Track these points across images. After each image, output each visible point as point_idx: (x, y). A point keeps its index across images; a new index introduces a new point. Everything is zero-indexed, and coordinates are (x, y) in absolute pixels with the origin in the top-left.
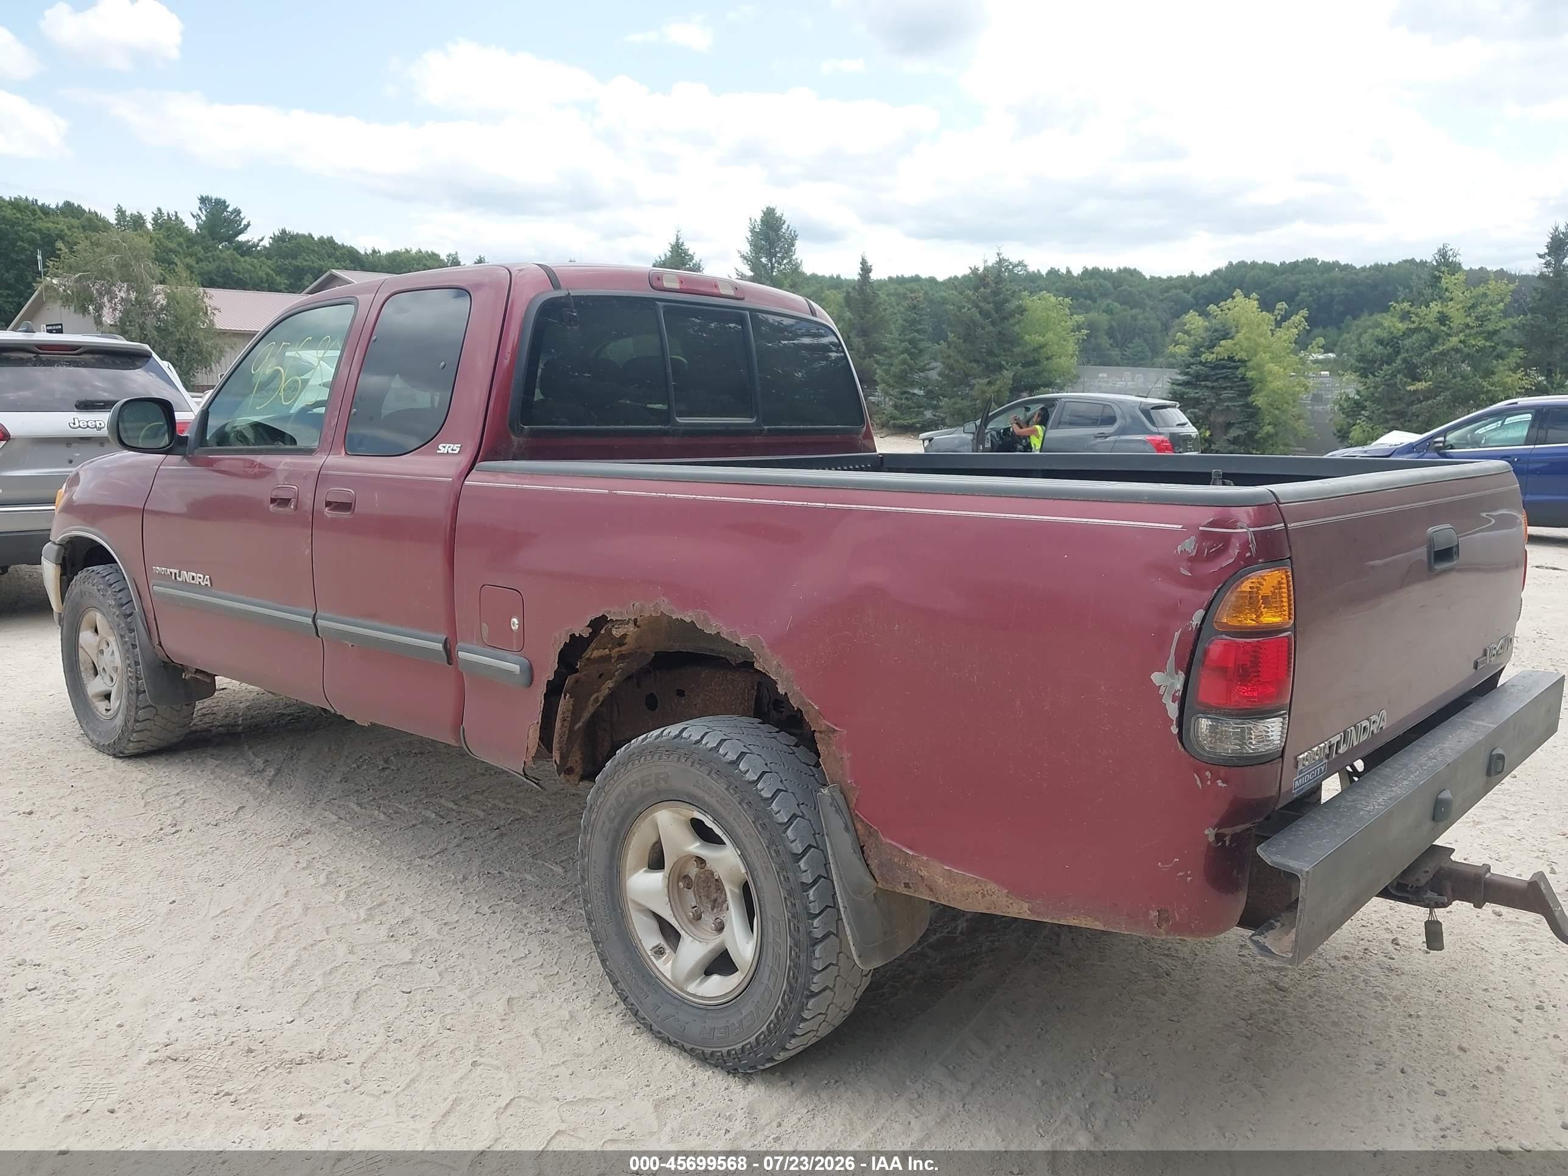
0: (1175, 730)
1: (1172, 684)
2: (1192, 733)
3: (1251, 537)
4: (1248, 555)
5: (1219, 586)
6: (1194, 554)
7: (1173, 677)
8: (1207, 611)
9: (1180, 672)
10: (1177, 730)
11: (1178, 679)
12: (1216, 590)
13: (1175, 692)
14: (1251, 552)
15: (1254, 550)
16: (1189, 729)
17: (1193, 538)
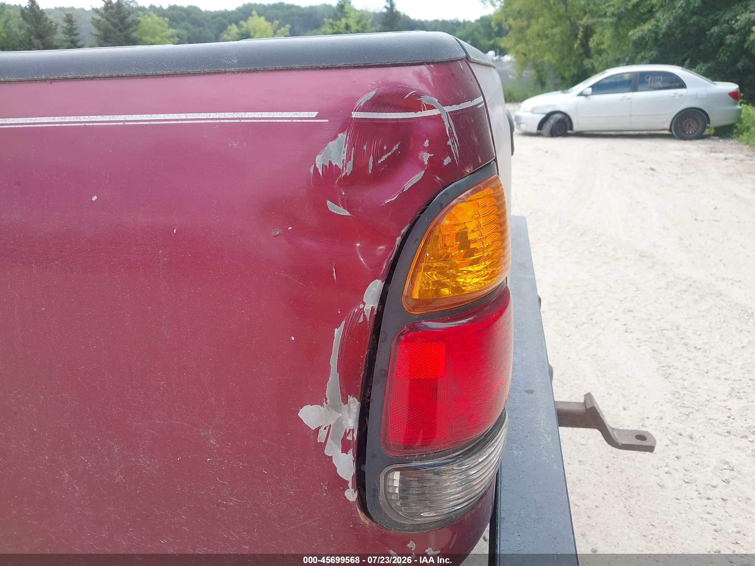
0: (351, 495)
1: (339, 422)
2: (381, 497)
3: (448, 123)
4: (447, 161)
5: (404, 231)
6: (348, 170)
7: (337, 409)
8: (388, 281)
9: (351, 399)
10: (356, 495)
11: (349, 410)
12: (399, 239)
13: (346, 434)
14: (451, 156)
15: (455, 150)
16: (376, 491)
17: (342, 136)
